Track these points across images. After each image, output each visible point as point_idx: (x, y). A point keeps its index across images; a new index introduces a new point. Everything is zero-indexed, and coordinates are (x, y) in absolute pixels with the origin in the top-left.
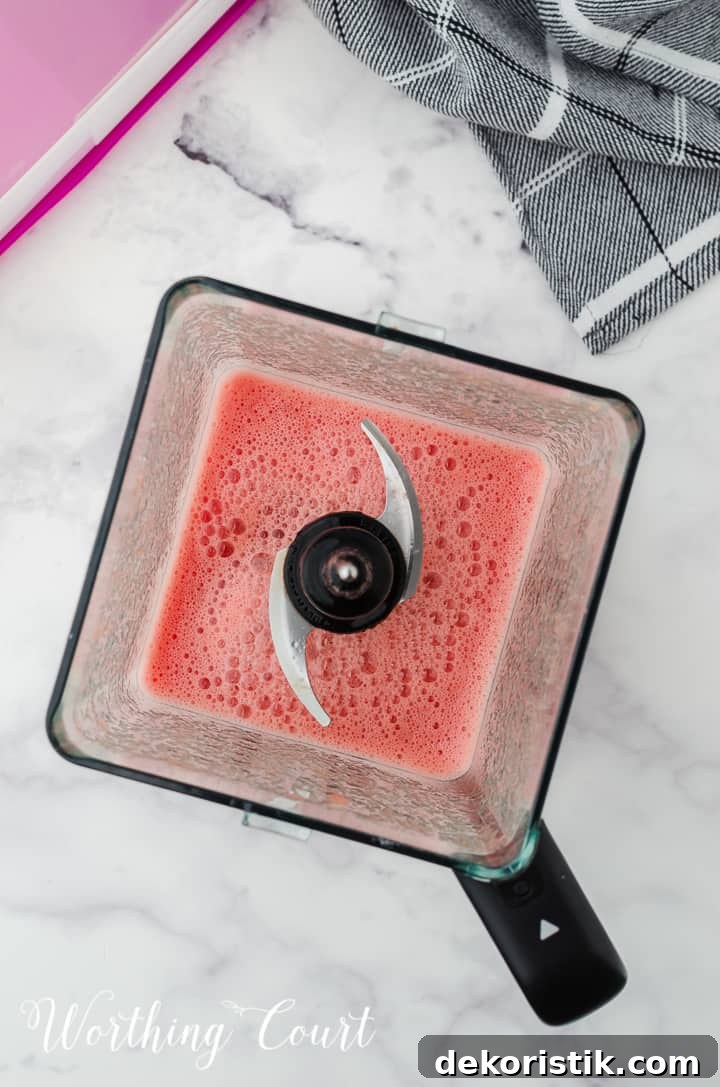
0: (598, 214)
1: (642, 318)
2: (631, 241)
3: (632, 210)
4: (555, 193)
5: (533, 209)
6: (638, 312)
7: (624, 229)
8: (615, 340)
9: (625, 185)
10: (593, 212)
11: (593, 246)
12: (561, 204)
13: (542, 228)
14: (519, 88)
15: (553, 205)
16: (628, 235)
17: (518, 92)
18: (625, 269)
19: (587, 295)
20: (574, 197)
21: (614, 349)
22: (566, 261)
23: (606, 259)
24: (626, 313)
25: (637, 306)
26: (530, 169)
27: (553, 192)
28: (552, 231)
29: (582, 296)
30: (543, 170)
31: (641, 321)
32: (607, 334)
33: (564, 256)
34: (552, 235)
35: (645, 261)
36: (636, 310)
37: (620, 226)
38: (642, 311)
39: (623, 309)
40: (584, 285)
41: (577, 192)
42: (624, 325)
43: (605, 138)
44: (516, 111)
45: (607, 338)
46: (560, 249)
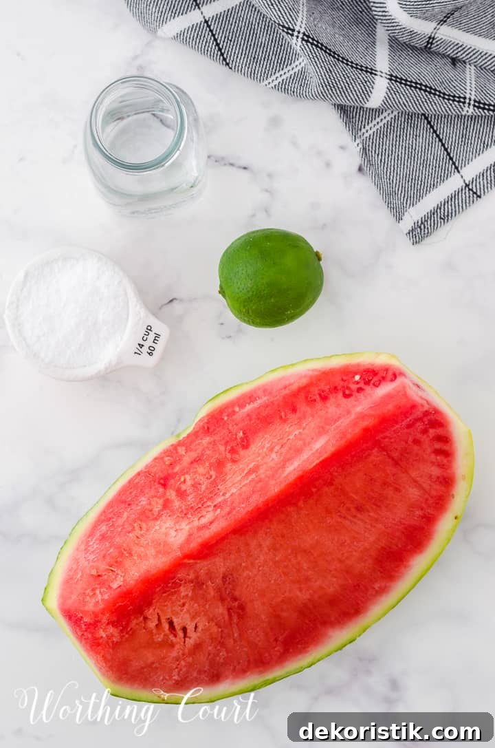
0: (414, 148)
1: (445, 218)
2: (437, 166)
3: (437, 144)
4: (384, 134)
5: (369, 146)
6: (442, 215)
7: (432, 157)
8: (429, 234)
9: (432, 127)
10: (410, 146)
11: (411, 170)
12: (388, 142)
13: (376, 160)
14: (353, 77)
15: (383, 143)
16: (435, 161)
17: (353, 80)
18: (434, 185)
19: (408, 204)
20: (397, 136)
21: (427, 240)
22: (393, 181)
23: (420, 179)
24: (435, 216)
25: (442, 210)
26: (366, 118)
27: (382, 134)
28: (383, 161)
29: (405, 205)
30: (375, 119)
31: (446, 220)
32: (423, 231)
33: (391, 177)
34: (382, 164)
35: (447, 179)
36: (442, 213)
37: (429, 155)
38: (446, 214)
39: (433, 213)
40: (406, 197)
41: (399, 133)
42: (434, 224)
43: (417, 103)
44: (354, 92)
45: (422, 233)
46: (388, 174)
